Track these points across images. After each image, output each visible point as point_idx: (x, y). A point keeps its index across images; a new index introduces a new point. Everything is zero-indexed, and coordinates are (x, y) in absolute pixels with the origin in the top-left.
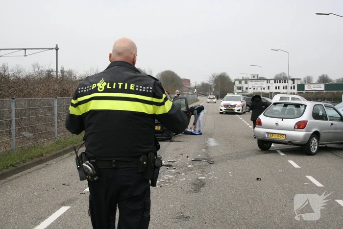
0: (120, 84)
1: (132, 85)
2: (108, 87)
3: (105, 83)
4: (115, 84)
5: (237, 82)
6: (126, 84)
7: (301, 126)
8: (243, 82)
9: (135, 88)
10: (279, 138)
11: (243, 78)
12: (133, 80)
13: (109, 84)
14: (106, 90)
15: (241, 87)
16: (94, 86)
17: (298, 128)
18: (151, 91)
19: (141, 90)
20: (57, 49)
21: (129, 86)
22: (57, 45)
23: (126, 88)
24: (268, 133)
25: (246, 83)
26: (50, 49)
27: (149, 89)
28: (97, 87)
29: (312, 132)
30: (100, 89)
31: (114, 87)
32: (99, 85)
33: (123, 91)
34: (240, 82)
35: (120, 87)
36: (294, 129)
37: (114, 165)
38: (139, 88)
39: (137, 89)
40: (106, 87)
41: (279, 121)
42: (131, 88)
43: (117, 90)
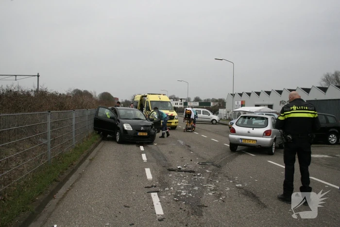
0: (302, 107)
1: (306, 107)
7: (268, 133)
10: (251, 142)
13: (297, 107)
14: (297, 110)
16: (291, 108)
17: (266, 135)
22: (38, 74)
24: (241, 139)
26: (33, 76)
28: (293, 108)
36: (263, 136)
41: (250, 130)
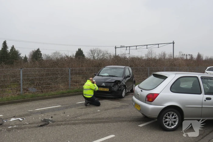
17: (148, 101)
20: (173, 43)
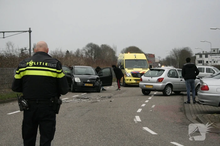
0: (41, 63)
1: (46, 63)
2: (35, 64)
3: (33, 62)
4: (38, 63)
5: (198, 57)
6: (43, 63)
7: (160, 80)
8: (204, 56)
9: (48, 64)
10: (150, 87)
11: (203, 52)
12: (47, 61)
13: (35, 62)
14: (33, 66)
15: (201, 61)
16: (28, 63)
17: (159, 82)
18: (55, 66)
19: (50, 66)
21: (45, 64)
23: (43, 65)
24: (145, 85)
25: (206, 57)
26: (24, 32)
27: (55, 65)
28: (29, 64)
29: (166, 84)
30: (31, 65)
31: (37, 64)
32: (30, 63)
33: (42, 66)
34: (201, 55)
35: (40, 64)
36: (157, 82)
37: (37, 102)
38: (50, 65)
39: (49, 65)
40: (33, 64)
41: (150, 78)
42: (46, 65)
43: (39, 66)
